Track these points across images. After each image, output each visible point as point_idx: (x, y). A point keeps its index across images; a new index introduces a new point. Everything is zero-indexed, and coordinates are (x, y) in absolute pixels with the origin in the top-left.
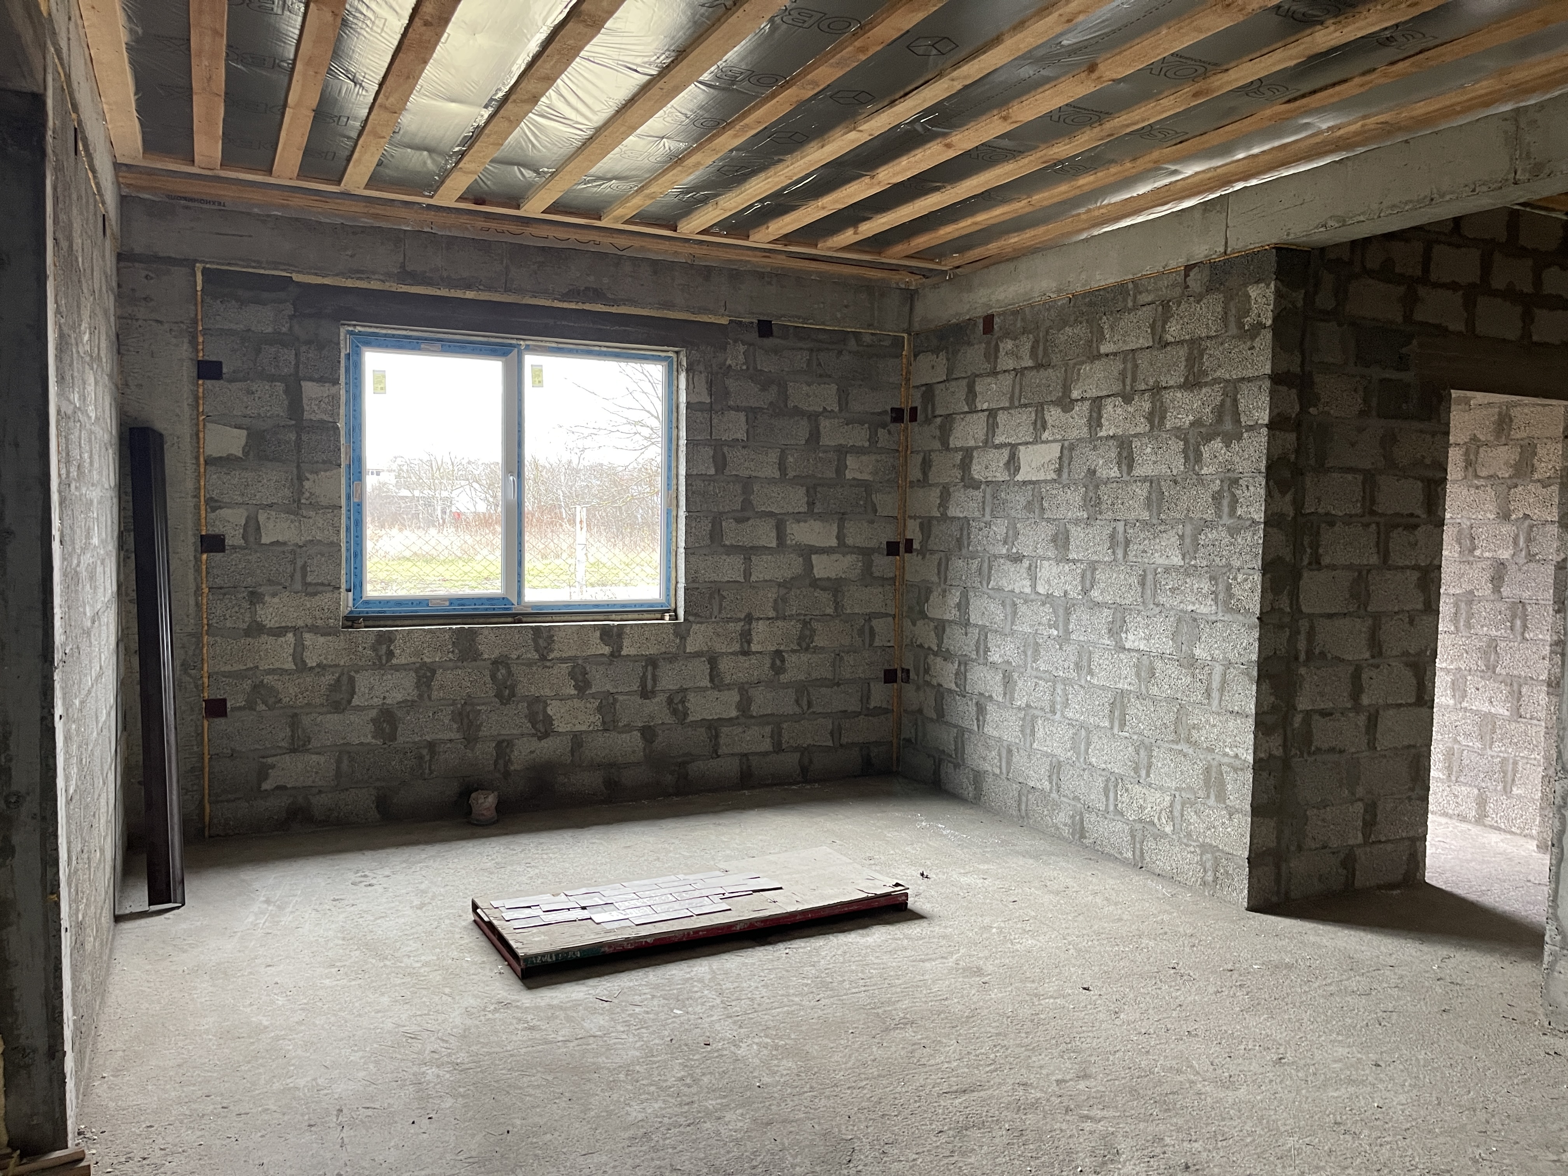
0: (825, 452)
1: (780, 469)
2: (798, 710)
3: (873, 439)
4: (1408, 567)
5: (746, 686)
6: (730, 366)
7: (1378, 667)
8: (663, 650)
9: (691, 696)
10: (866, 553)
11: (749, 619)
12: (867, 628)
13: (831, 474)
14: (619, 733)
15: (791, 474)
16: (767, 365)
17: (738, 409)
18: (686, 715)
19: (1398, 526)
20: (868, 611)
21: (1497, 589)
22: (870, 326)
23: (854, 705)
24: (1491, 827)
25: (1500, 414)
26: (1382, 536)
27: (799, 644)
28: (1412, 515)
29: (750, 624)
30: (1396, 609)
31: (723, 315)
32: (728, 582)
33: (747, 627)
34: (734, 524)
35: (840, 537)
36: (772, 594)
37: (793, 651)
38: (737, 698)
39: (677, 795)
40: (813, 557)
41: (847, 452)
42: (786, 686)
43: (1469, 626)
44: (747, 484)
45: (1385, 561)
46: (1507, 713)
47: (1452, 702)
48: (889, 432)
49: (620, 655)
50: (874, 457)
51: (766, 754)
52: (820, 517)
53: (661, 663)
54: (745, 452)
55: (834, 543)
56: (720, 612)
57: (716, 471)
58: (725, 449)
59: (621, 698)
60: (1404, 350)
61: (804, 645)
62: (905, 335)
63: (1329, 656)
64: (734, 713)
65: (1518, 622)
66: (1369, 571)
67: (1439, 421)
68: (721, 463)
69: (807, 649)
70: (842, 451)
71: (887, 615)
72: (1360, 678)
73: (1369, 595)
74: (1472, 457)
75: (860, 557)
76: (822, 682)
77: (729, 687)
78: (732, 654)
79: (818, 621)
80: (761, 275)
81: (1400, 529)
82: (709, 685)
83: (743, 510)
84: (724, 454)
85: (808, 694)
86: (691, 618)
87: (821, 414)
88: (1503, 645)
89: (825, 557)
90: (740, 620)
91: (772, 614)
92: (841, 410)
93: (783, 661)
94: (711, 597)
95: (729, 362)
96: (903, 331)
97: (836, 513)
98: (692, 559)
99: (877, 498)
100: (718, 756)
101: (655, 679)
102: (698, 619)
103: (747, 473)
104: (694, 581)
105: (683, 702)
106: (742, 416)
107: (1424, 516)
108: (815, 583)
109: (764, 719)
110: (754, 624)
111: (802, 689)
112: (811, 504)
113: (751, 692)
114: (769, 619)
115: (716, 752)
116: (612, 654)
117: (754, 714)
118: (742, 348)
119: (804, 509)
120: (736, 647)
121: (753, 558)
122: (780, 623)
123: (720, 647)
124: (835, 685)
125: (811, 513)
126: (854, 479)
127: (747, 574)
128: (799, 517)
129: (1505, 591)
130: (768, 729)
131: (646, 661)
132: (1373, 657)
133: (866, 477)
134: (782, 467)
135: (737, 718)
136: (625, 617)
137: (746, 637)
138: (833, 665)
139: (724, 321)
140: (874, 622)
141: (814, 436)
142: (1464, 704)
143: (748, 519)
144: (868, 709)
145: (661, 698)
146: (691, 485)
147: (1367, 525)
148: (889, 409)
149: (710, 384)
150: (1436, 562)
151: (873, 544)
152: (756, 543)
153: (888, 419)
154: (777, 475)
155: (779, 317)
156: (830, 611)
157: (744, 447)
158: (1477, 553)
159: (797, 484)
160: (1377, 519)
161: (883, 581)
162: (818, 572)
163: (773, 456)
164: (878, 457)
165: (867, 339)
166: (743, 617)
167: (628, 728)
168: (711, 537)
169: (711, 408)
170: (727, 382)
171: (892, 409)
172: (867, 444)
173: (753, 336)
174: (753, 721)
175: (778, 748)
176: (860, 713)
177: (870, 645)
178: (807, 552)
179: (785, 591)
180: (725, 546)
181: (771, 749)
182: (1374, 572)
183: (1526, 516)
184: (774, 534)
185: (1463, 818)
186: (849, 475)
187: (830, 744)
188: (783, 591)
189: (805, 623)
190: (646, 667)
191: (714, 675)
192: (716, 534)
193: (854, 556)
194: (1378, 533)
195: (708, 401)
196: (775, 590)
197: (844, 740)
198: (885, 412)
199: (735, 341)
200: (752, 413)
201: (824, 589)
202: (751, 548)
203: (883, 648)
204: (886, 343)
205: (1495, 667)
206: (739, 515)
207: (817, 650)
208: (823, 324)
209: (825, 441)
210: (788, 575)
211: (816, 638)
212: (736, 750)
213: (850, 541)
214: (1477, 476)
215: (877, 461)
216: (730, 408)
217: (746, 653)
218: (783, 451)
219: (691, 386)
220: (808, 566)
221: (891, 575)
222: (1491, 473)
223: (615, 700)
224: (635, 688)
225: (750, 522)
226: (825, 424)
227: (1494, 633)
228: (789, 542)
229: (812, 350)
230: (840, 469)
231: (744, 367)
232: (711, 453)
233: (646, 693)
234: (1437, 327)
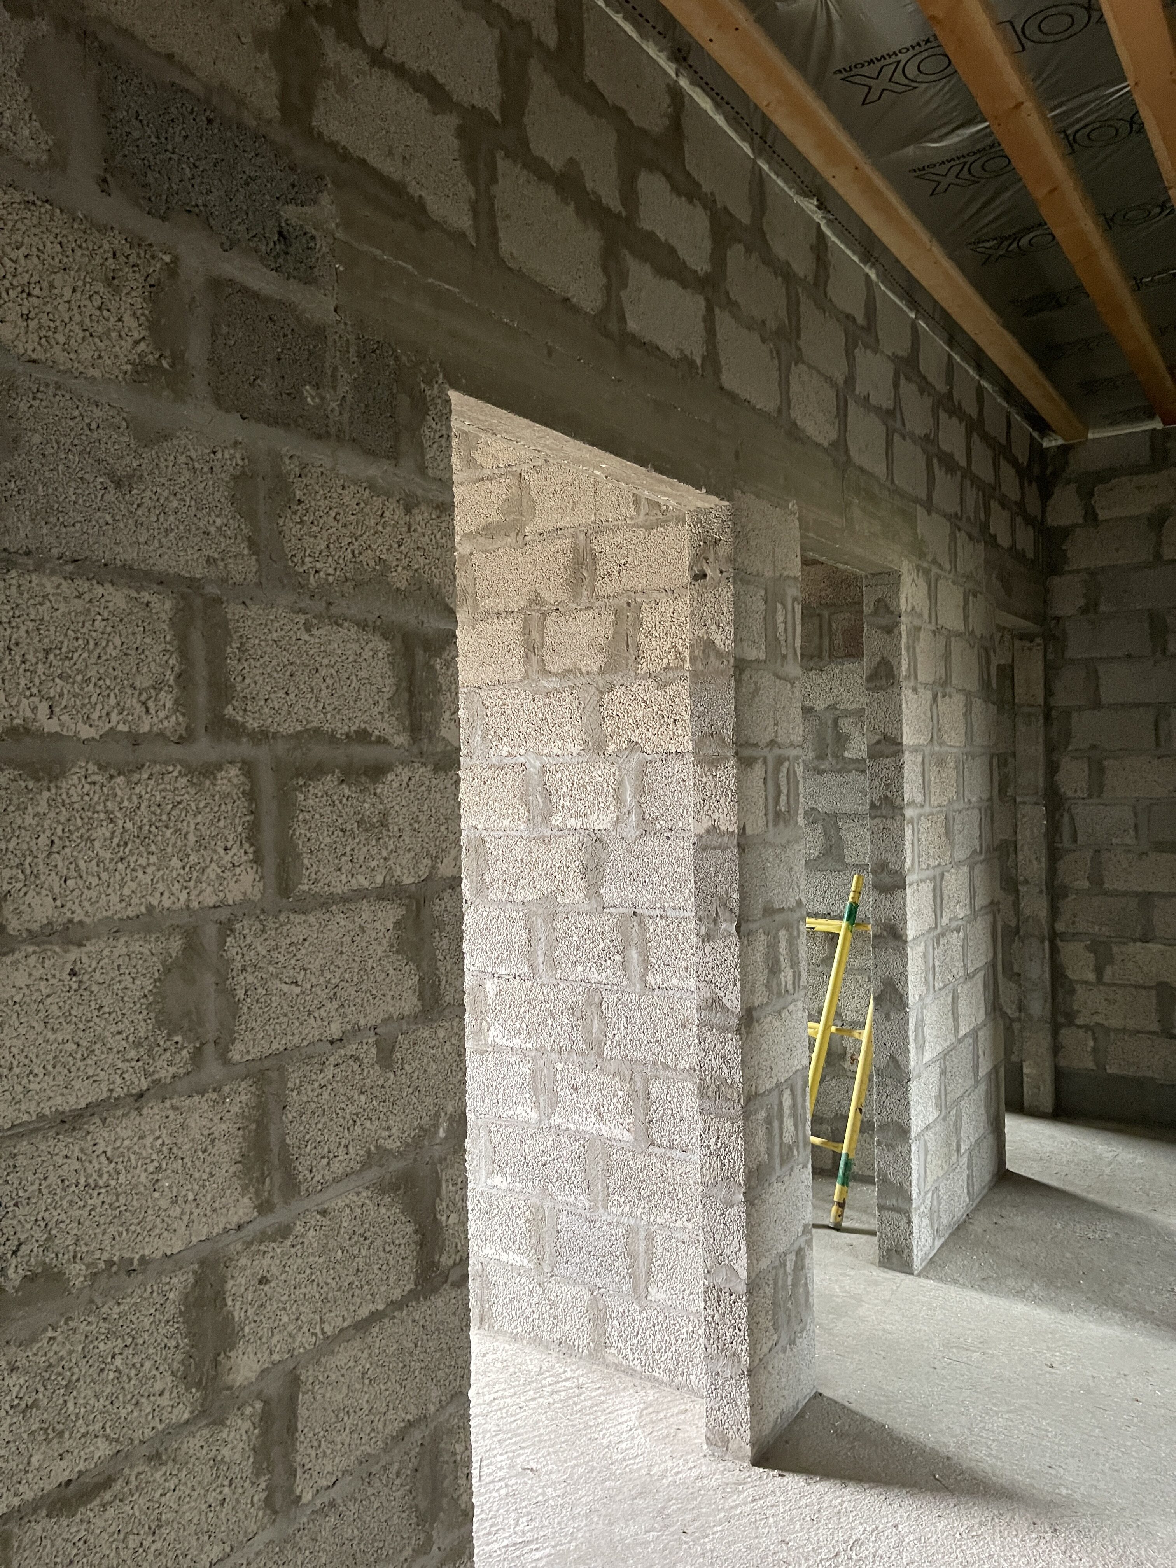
19: (318, 771)
21: (593, 891)
26: (269, 806)
28: (362, 736)
43: (553, 963)
45: (285, 888)
46: (628, 1137)
65: (634, 954)
66: (226, 928)
74: (535, 635)
81: (329, 782)
88: (611, 998)
107: (401, 740)
129: (609, 893)
142: (556, 1120)
147: (209, 771)
150: (445, 869)
158: (557, 820)
160: (245, 749)
182: (245, 926)
183: (634, 746)
185: (566, 1348)
194: (251, 796)
205: (601, 1044)
214: (546, 672)
222: (569, 664)
227: (594, 977)
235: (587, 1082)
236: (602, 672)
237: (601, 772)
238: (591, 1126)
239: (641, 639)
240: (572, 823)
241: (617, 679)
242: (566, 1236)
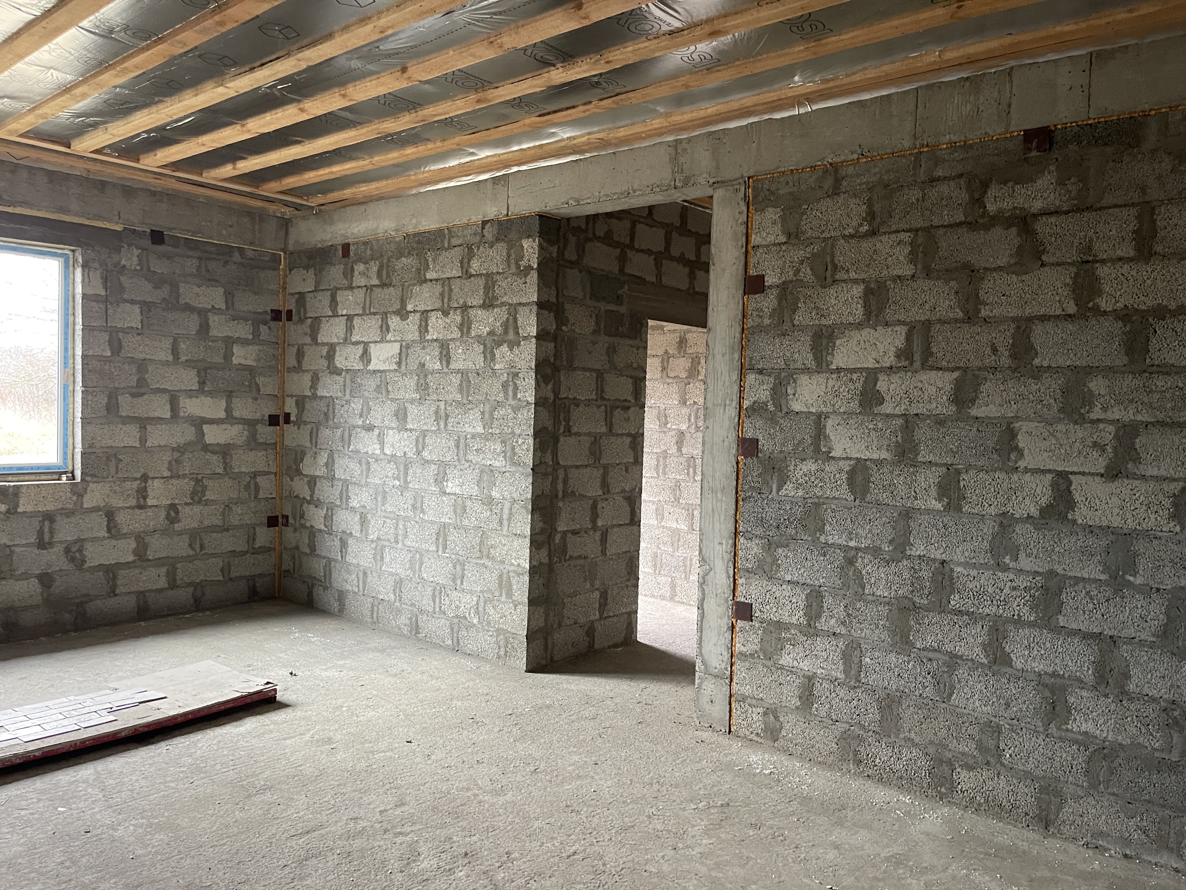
0: (213, 341)
1: (173, 353)
2: (191, 553)
3: (256, 333)
4: (623, 434)
5: (142, 535)
6: (124, 266)
7: (607, 500)
8: (60, 507)
9: (88, 546)
10: (251, 424)
11: (145, 478)
12: (252, 483)
13: (218, 359)
14: (17, 580)
15: (183, 358)
16: (159, 267)
17: (132, 302)
18: (84, 561)
19: (617, 407)
20: (253, 470)
21: (679, 450)
22: (251, 244)
23: (241, 546)
24: (679, 602)
25: (680, 337)
26: (609, 414)
27: (192, 498)
28: (625, 400)
29: (146, 482)
30: (617, 462)
31: (117, 223)
32: (125, 447)
33: (143, 485)
34: (129, 398)
35: (228, 410)
36: (167, 457)
37: (187, 504)
38: (134, 545)
39: (75, 631)
40: (204, 426)
41: (233, 342)
42: (180, 533)
43: (665, 473)
44: (142, 366)
45: (610, 431)
46: (686, 528)
47: (656, 523)
48: (270, 328)
49: (16, 512)
50: (257, 347)
51: (161, 590)
52: (210, 394)
53: (58, 518)
54: (139, 338)
55: (222, 415)
56: (117, 472)
57: (112, 353)
58: (121, 335)
59: (17, 550)
60: (619, 292)
61: (196, 498)
62: (282, 253)
63: (577, 493)
64: (131, 558)
65: (691, 470)
66: (601, 438)
67: (641, 340)
68: (116, 347)
69: (199, 502)
70: (229, 342)
71: (269, 473)
72: (596, 508)
73: (601, 453)
74: (665, 364)
75: (246, 427)
76: (214, 529)
77: (125, 536)
78: (128, 508)
79: (209, 479)
80: (153, 194)
81: (619, 410)
82: (106, 535)
83: (137, 387)
84: (119, 339)
85: (201, 539)
86: (88, 479)
87: (209, 310)
88: (683, 484)
89: (215, 426)
90: (136, 479)
91: (167, 474)
92: (227, 308)
93: (177, 512)
94: (108, 459)
95: (123, 262)
96: (282, 250)
97: (225, 391)
98: (89, 428)
99: (260, 380)
100: (116, 595)
101: (52, 532)
102: (95, 479)
103: (142, 356)
104: (90, 447)
105: (80, 551)
106: (137, 309)
107: (633, 401)
108: (206, 448)
109: (159, 562)
110: (150, 482)
111: (194, 535)
112: (202, 383)
113: (147, 539)
114: (164, 478)
115: (113, 591)
116: (8, 512)
117: (151, 558)
118: (136, 252)
119: (195, 387)
120: (133, 502)
121: (149, 427)
122: (173, 481)
123: (117, 502)
124: (225, 530)
125: (201, 390)
126: (240, 364)
127: (143, 440)
128: (190, 394)
129: (684, 450)
130: (164, 570)
131: (43, 516)
132: (604, 494)
133: (250, 362)
134: (175, 352)
135: (134, 562)
136: (22, 478)
137: (142, 493)
138: (223, 514)
139: (119, 228)
140: (259, 479)
141: (204, 328)
142: (663, 524)
143: (143, 394)
144: (254, 548)
145: (59, 549)
146: (87, 364)
147: (599, 407)
148: (268, 309)
149: (105, 280)
150: (641, 431)
151: (258, 416)
152: (151, 414)
153: (269, 318)
154: (171, 358)
155: (171, 229)
156: (220, 470)
157: (139, 334)
158: (669, 426)
159: (189, 366)
160: (605, 402)
161: (265, 446)
162: (209, 439)
163: (167, 344)
164: (261, 348)
165: (250, 254)
166: (139, 475)
167: (26, 576)
168: (108, 409)
169: (106, 300)
170: (123, 279)
171: (272, 310)
172: (251, 337)
173: (147, 242)
174: (149, 563)
175: (173, 585)
176: (246, 553)
177: (256, 497)
178: (199, 423)
179: (179, 455)
180: (121, 417)
181: (167, 586)
182: (604, 437)
183: (695, 403)
184: (168, 407)
185: (663, 598)
186: (235, 361)
187: (221, 578)
188: (176, 455)
189: (197, 481)
190: (43, 521)
191: (112, 527)
192: (112, 407)
193: (241, 426)
194: (606, 412)
195: (103, 293)
196: (169, 453)
197: (233, 575)
198: (265, 312)
199: (130, 245)
200: (146, 307)
201: (214, 453)
202: (147, 419)
203: (267, 499)
204: (266, 259)
205: (679, 499)
206: (134, 390)
207: (207, 503)
208: (211, 238)
209: (214, 332)
210: (182, 441)
211: (207, 493)
212: (132, 589)
213: (237, 414)
214: (668, 377)
215: (259, 350)
216: (126, 301)
217: (140, 507)
218: (175, 339)
219: (87, 280)
220: (201, 434)
221: (273, 441)
222: (676, 374)
223: (12, 552)
224: (32, 541)
225: (145, 397)
226: (214, 320)
227: (678, 477)
228: (182, 414)
229: (200, 259)
230: (228, 356)
231: (138, 268)
232: (107, 338)
233: (42, 545)
234: (640, 278)
235: (673, 512)
236: (686, 378)
237: (685, 411)
238: (674, 525)
239: (700, 368)
240: (674, 427)
241: (691, 380)
242: (664, 561)
